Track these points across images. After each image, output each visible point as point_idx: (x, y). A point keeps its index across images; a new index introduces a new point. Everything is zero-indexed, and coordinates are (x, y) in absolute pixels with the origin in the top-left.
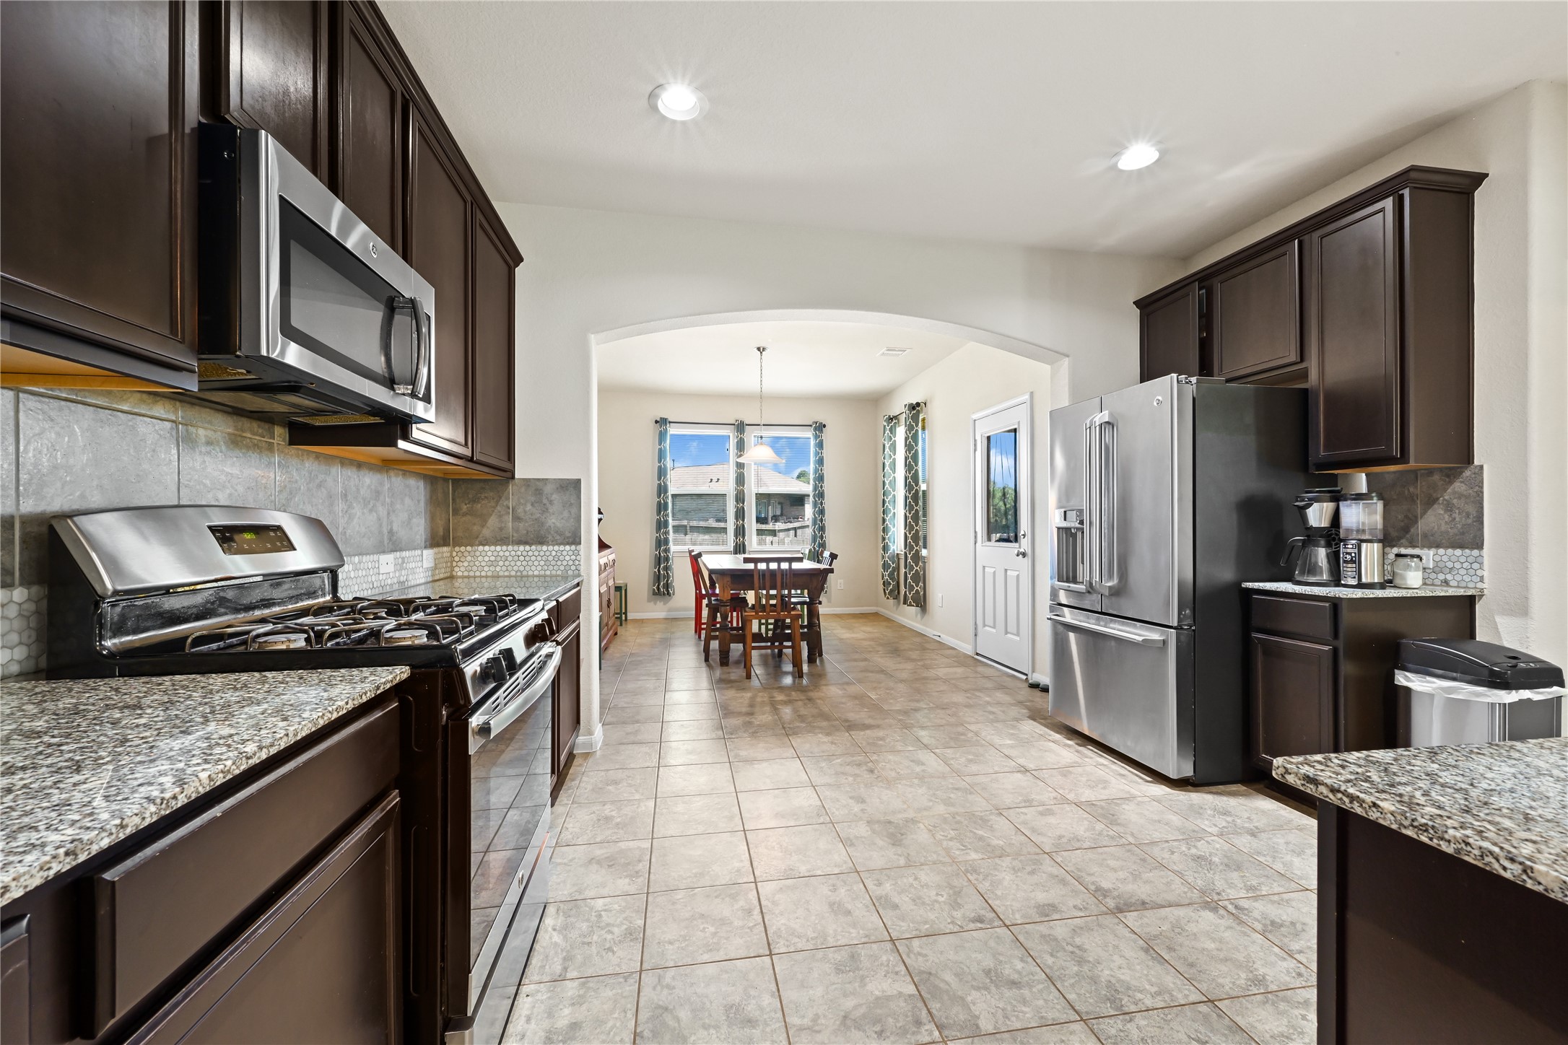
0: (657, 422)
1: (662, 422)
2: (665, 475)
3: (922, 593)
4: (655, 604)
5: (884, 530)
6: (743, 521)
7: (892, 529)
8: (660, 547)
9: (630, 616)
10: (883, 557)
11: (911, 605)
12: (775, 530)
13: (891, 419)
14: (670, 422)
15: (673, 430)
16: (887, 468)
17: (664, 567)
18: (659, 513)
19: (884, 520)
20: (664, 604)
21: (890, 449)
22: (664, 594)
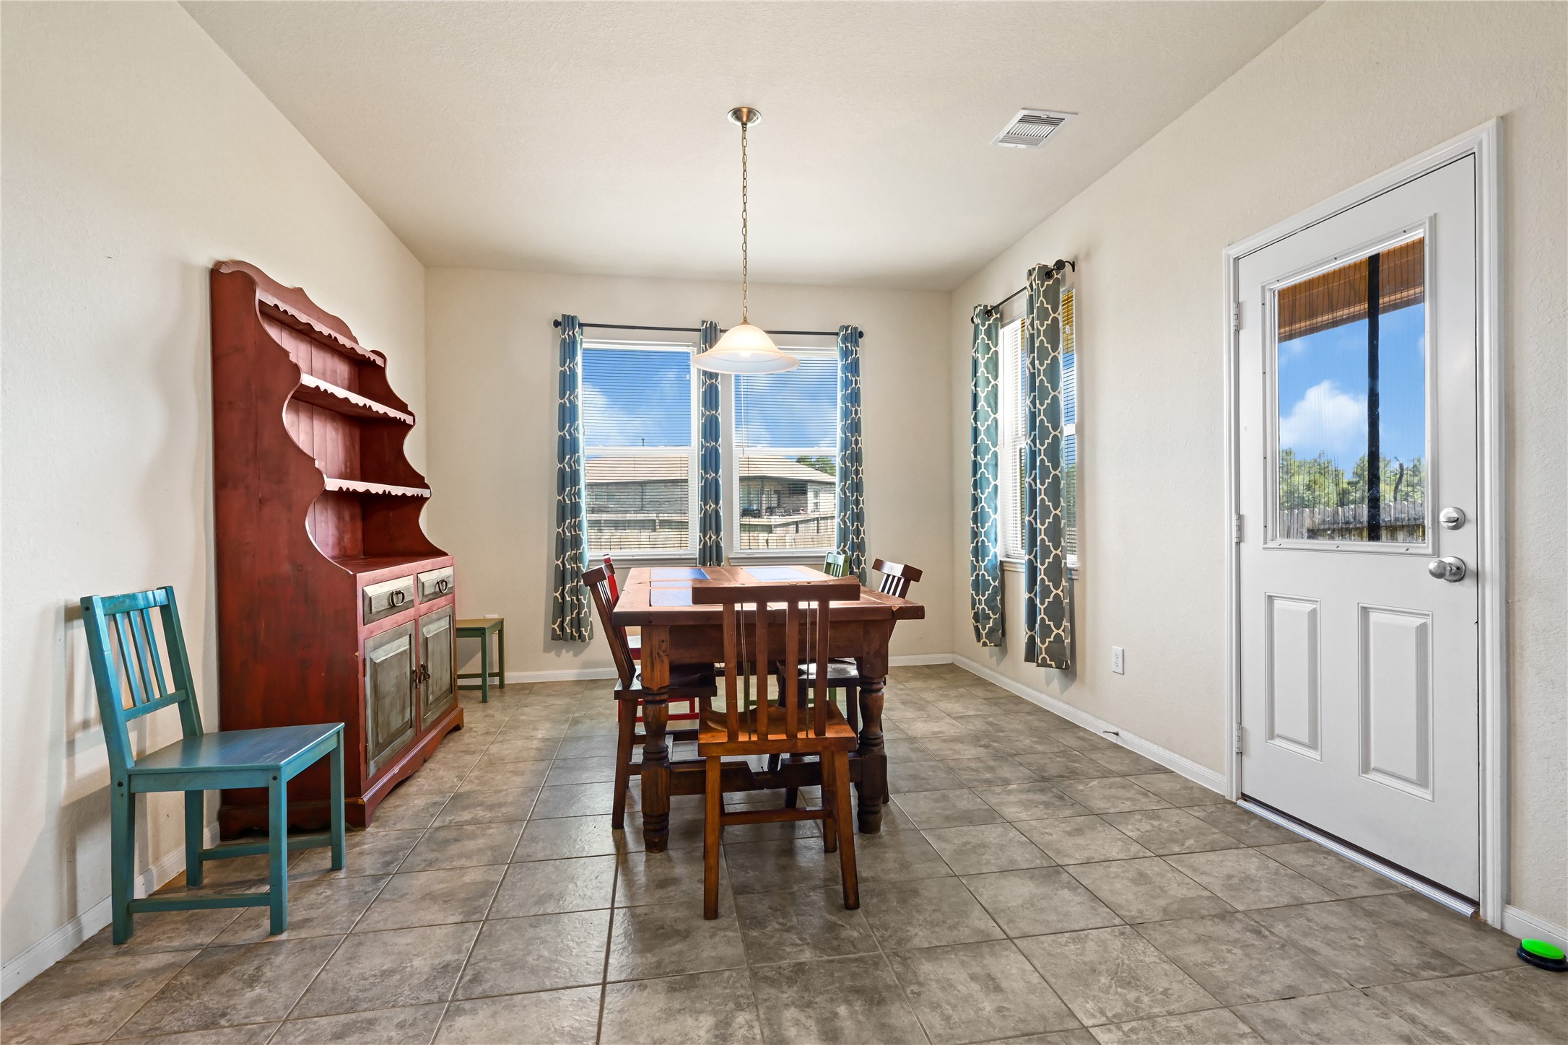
0: (556, 324)
1: (566, 323)
2: (573, 418)
3: (1067, 641)
4: (558, 655)
5: (975, 518)
6: (717, 503)
7: (993, 516)
8: (563, 552)
9: (511, 677)
10: (974, 568)
11: (1044, 664)
12: (771, 525)
13: (988, 313)
14: (581, 325)
15: (588, 342)
16: (982, 403)
17: (571, 589)
18: (561, 489)
19: (976, 501)
20: (576, 655)
21: (986, 367)
22: (572, 637)
